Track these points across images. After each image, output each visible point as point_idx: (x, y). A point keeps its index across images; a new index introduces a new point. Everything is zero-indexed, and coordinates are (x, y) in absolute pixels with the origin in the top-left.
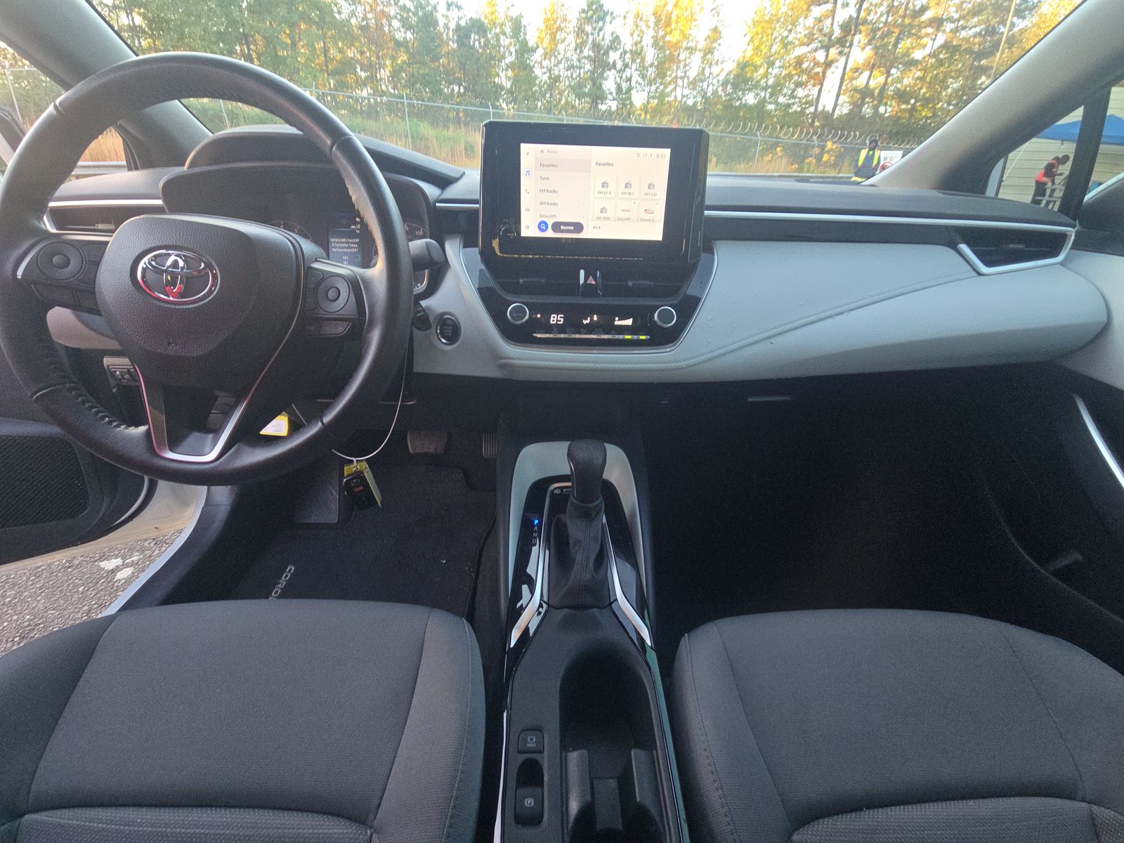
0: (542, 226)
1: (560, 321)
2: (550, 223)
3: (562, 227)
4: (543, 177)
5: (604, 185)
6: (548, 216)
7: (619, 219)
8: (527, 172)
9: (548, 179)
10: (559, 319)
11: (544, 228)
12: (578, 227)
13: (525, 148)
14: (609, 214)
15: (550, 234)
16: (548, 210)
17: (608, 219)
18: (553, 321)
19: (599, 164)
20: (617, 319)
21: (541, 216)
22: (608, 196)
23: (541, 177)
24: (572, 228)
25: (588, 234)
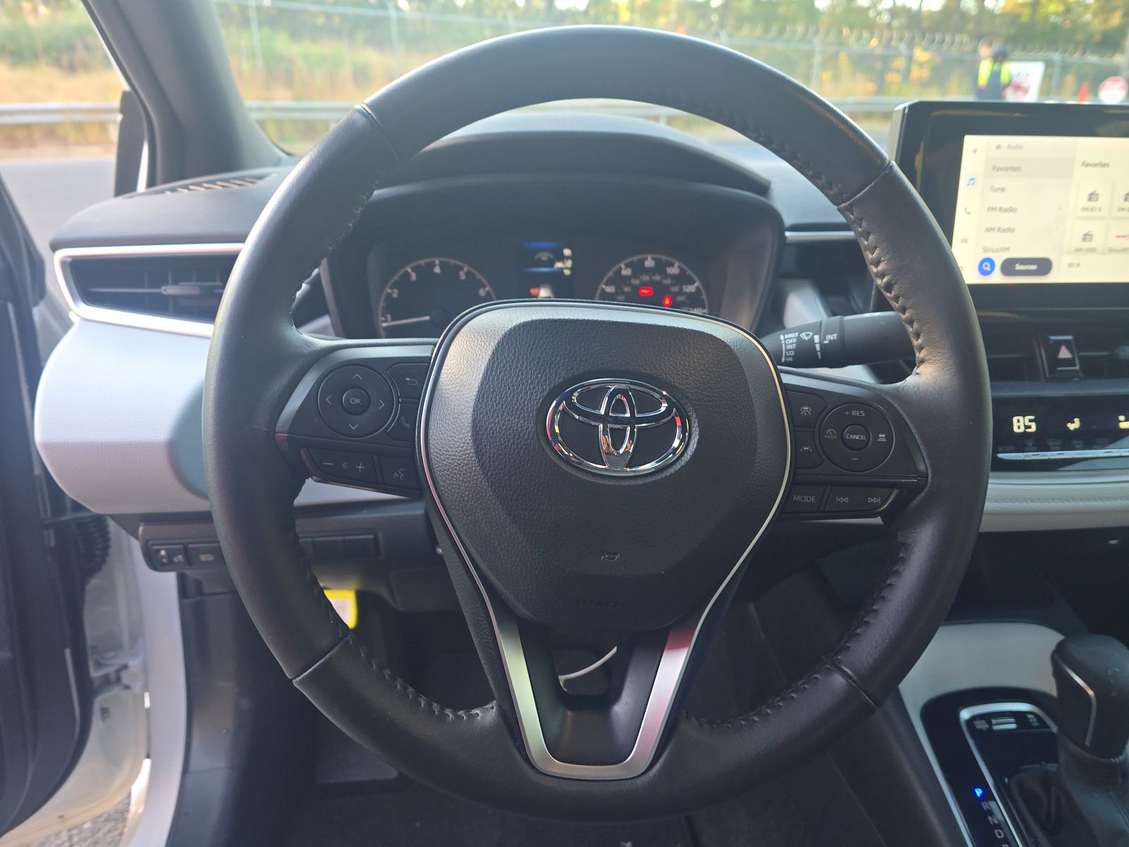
0: (986, 266)
1: (1030, 427)
2: (999, 260)
3: (1018, 267)
4: (996, 187)
5: (1092, 196)
6: (997, 251)
7: (1111, 250)
8: (971, 180)
9: (1003, 190)
10: (1028, 423)
11: (988, 269)
12: (1044, 265)
13: (970, 142)
14: (1096, 242)
15: (997, 278)
16: (997, 240)
17: (1092, 250)
18: (1019, 428)
19: (1088, 165)
20: (1122, 418)
21: (986, 250)
22: (1095, 214)
23: (992, 187)
24: (1034, 267)
25: (1060, 275)
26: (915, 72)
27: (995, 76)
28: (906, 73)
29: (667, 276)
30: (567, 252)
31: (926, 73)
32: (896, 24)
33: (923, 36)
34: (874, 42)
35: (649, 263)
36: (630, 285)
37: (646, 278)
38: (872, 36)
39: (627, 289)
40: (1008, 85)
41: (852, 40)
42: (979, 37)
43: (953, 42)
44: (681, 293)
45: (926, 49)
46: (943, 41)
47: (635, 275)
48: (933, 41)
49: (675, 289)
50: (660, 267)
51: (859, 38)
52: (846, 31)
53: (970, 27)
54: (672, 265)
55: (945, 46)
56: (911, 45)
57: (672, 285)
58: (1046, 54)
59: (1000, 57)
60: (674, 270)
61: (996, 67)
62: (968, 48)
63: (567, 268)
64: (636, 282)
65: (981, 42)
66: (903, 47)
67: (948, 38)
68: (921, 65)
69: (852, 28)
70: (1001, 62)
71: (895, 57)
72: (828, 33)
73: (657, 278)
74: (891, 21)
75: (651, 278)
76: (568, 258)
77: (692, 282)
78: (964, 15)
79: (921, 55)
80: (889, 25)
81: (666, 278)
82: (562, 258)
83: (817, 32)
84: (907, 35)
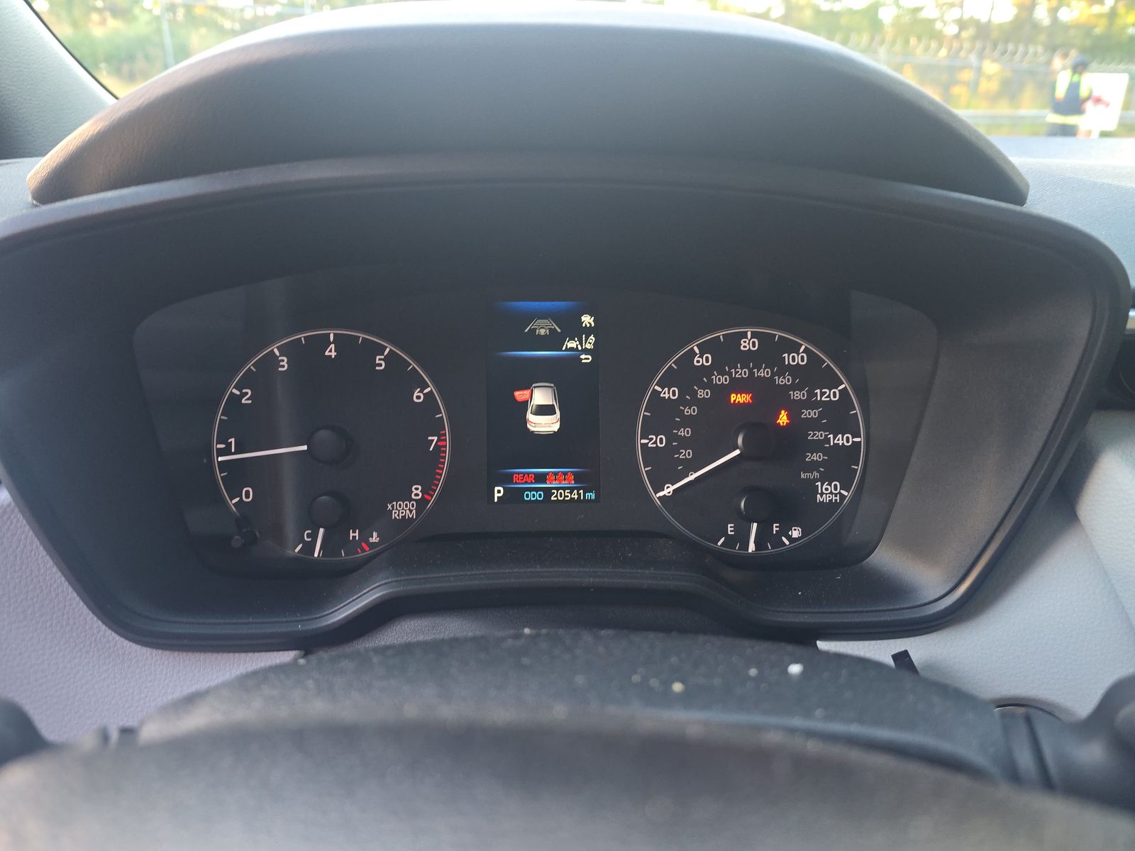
26: (984, 85)
27: (1074, 87)
28: (974, 86)
29: (783, 369)
30: (587, 320)
31: (994, 86)
32: (965, 34)
33: (995, 46)
34: (943, 52)
35: (747, 344)
36: (710, 385)
37: (742, 373)
38: (940, 46)
39: (702, 394)
40: (1088, 98)
41: (919, 50)
42: (1052, 49)
43: (1026, 53)
44: (810, 403)
45: (995, 61)
46: (1015, 53)
47: (718, 367)
48: (1005, 52)
49: (797, 395)
50: (770, 352)
51: (927, 49)
52: (913, 41)
53: (1042, 38)
54: (795, 348)
55: (1018, 57)
56: (981, 56)
57: (794, 387)
58: (1127, 66)
59: (1079, 68)
60: (797, 359)
61: (1076, 78)
62: (1042, 59)
63: (586, 351)
64: (720, 380)
65: (1056, 54)
66: (973, 58)
67: (1021, 49)
68: (989, 78)
69: (919, 39)
70: (1081, 73)
71: (963, 68)
72: (893, 43)
73: (764, 373)
74: (959, 32)
75: (751, 373)
76: (589, 331)
77: (836, 383)
78: (1036, 26)
79: (991, 67)
80: (957, 36)
81: (781, 373)
82: (579, 332)
83: (882, 42)
84: (979, 45)
